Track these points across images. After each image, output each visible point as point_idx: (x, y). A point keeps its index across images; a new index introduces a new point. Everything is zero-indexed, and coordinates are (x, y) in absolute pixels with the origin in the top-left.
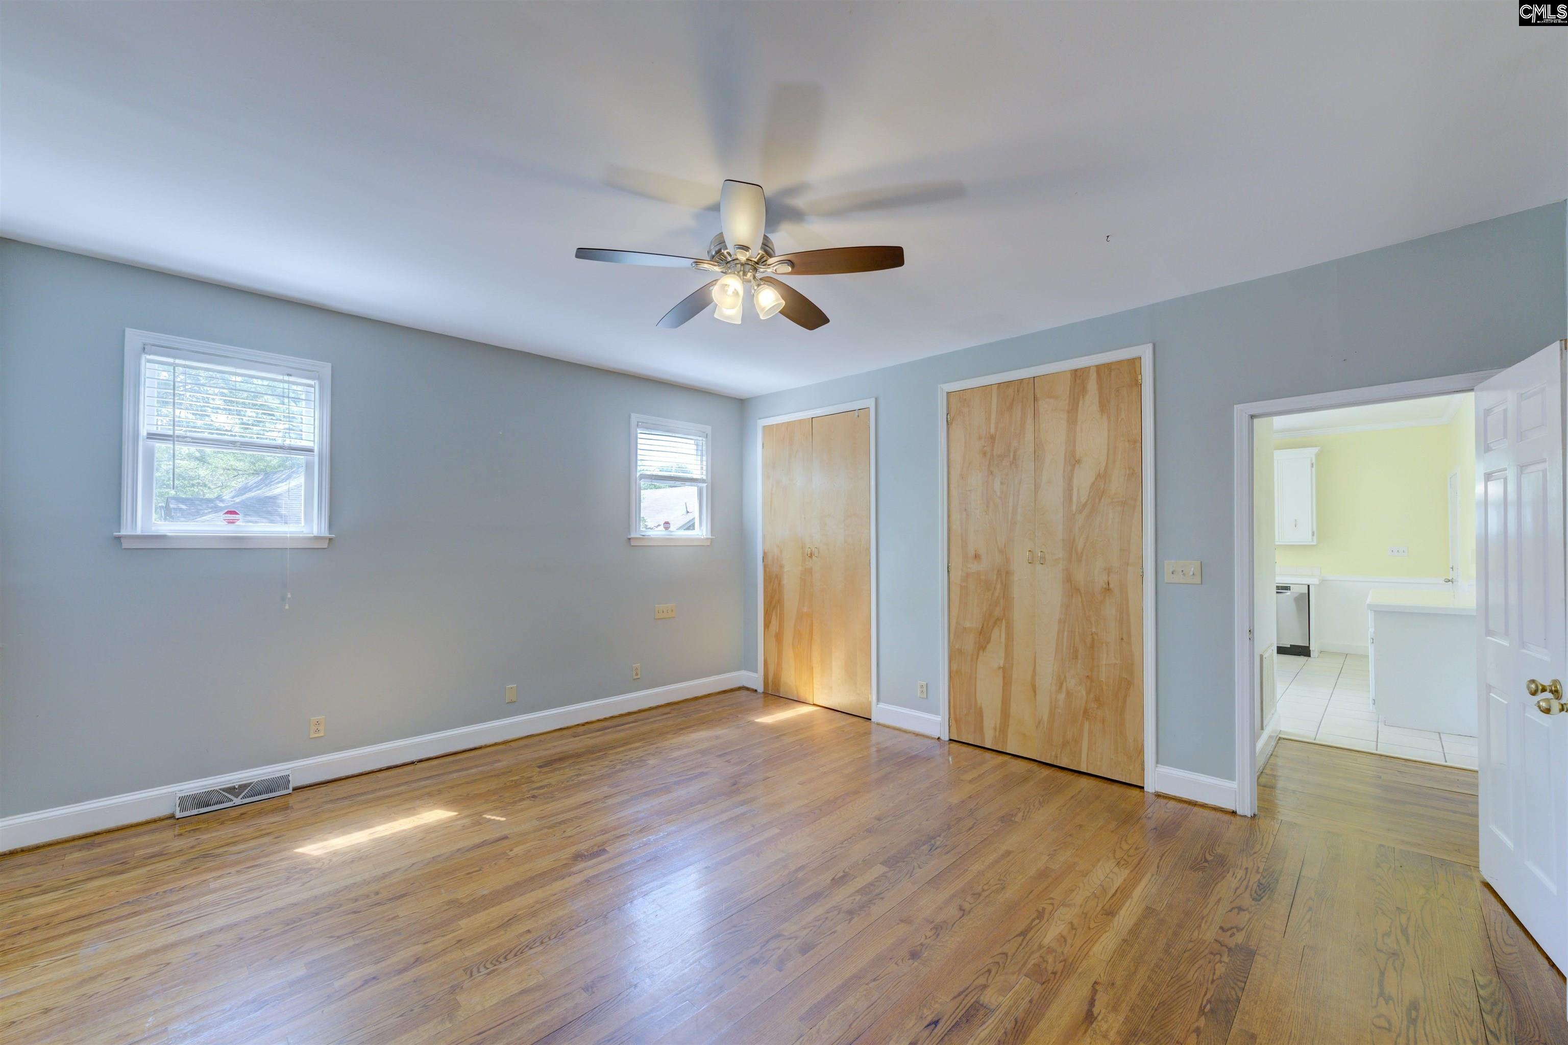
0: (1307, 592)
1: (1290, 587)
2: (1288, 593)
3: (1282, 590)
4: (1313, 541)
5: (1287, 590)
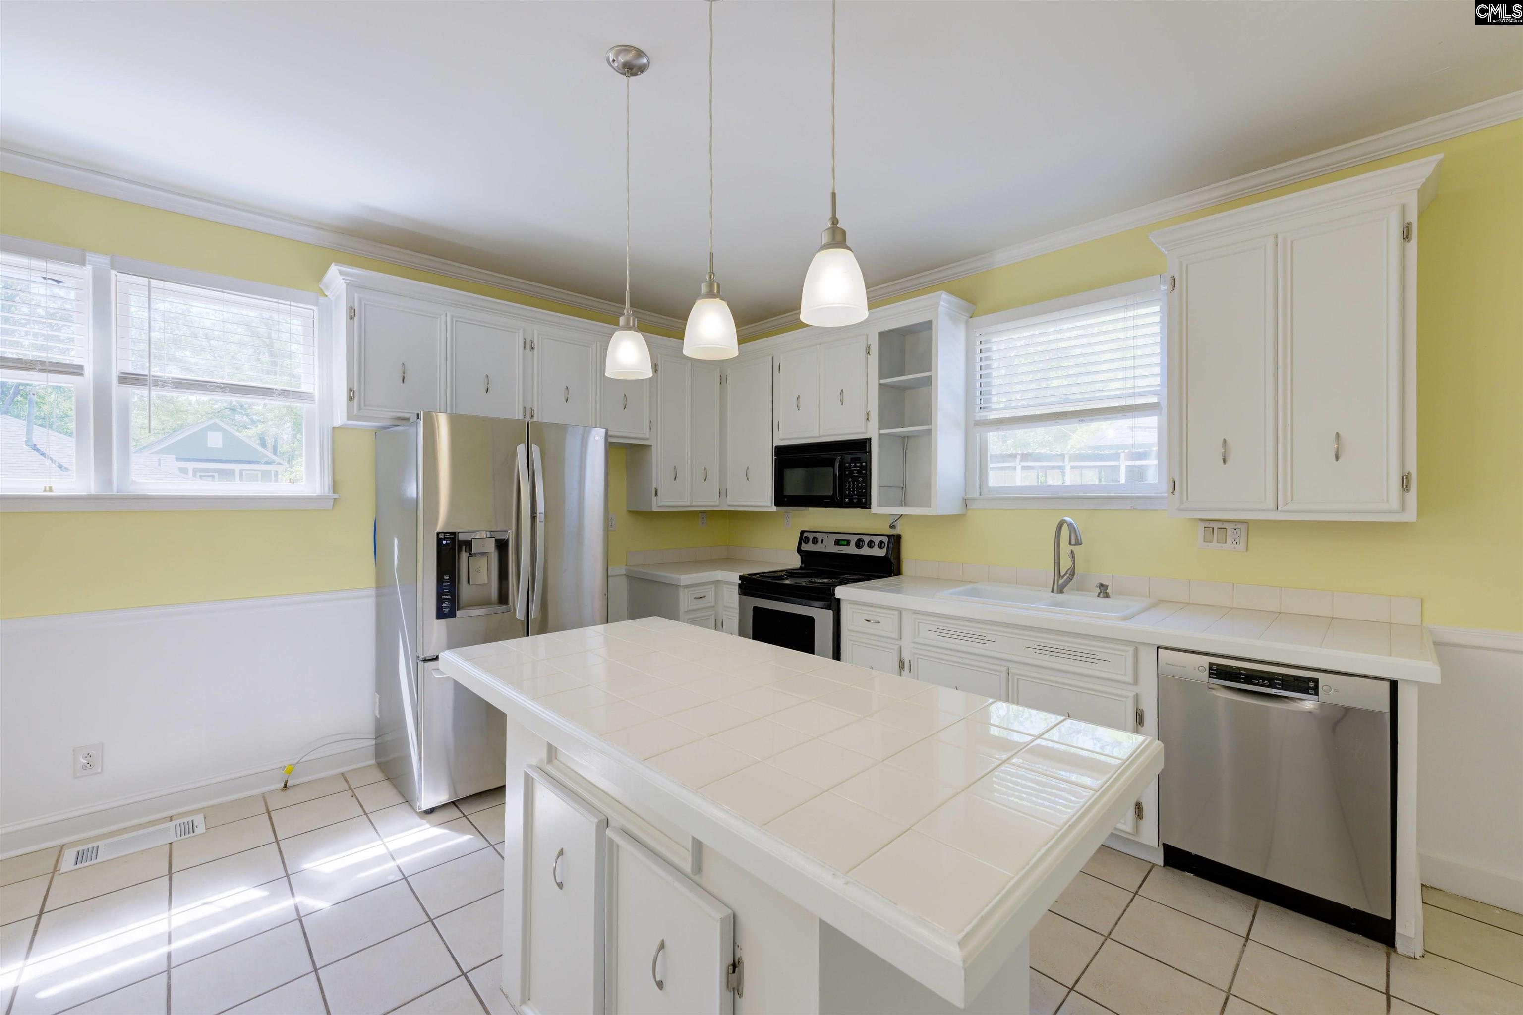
0: (1386, 708)
1: (1316, 681)
2: (1309, 704)
3: (1284, 688)
4: (1403, 507)
5: (1306, 691)
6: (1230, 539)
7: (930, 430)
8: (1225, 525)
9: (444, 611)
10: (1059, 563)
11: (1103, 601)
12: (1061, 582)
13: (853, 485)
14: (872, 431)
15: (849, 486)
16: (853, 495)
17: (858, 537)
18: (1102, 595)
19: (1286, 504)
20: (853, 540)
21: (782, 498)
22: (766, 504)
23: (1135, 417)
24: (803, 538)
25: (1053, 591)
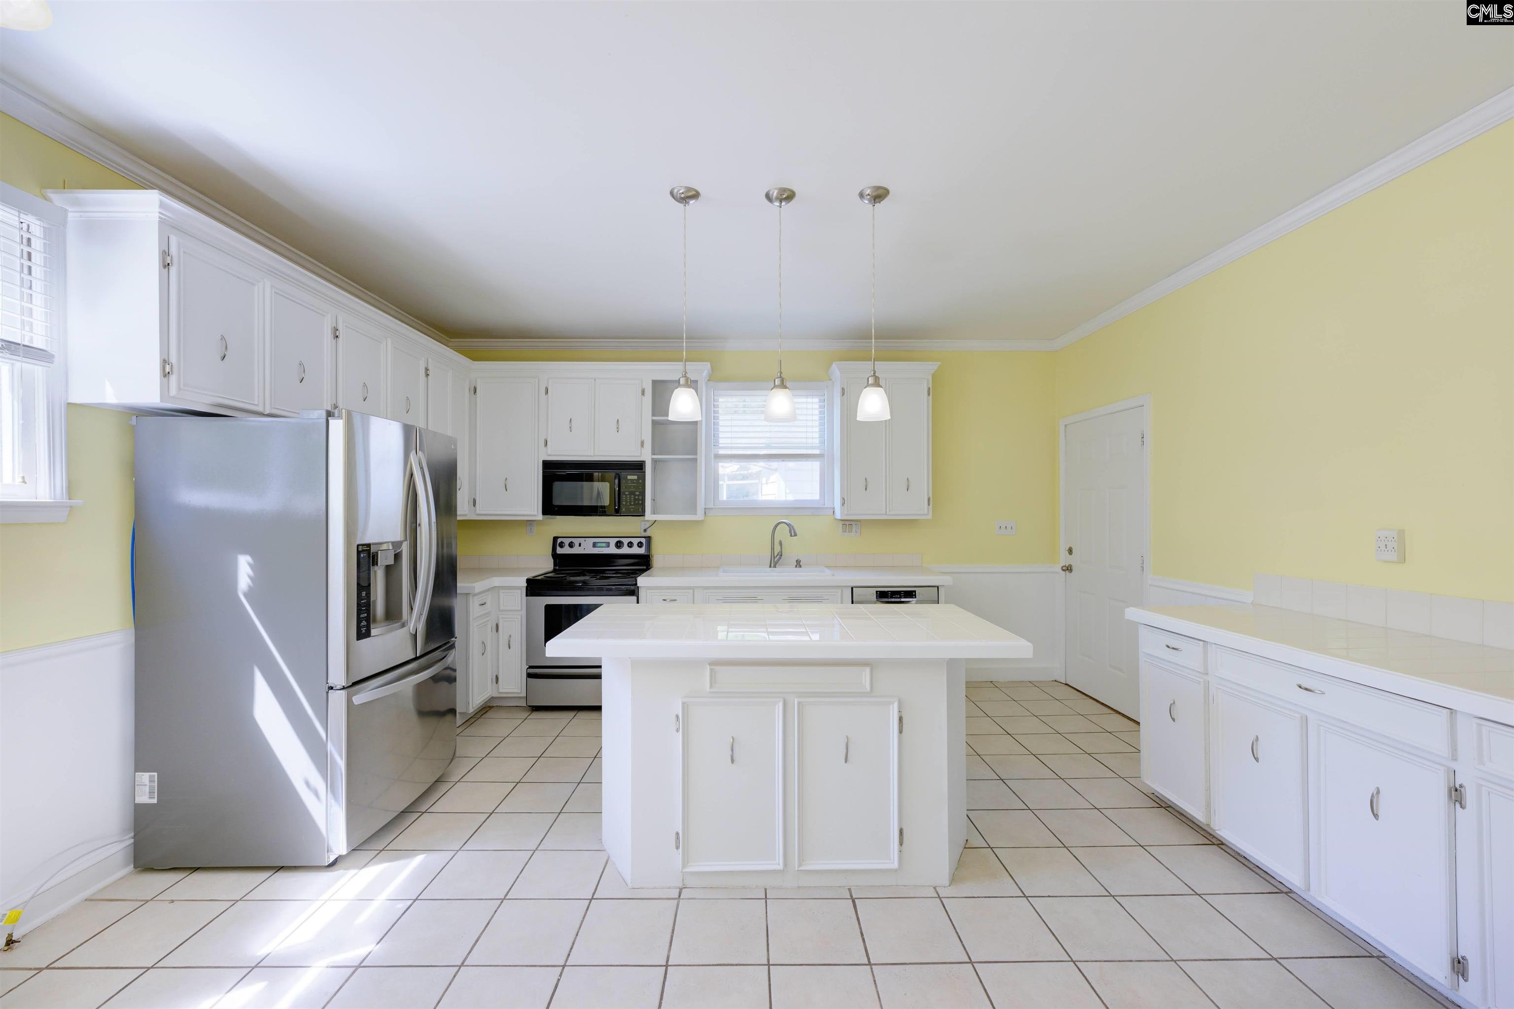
1: (915, 591)
2: (913, 602)
4: (928, 512)
6: (854, 530)
7: (696, 459)
8: (852, 523)
9: (362, 631)
10: (774, 549)
11: (798, 569)
12: (776, 560)
13: (630, 497)
14: (646, 455)
15: (626, 498)
16: (630, 506)
17: (618, 539)
18: (798, 566)
19: (890, 511)
20: (613, 542)
21: (550, 508)
22: (532, 513)
23: (813, 461)
24: (556, 542)
25: (770, 567)
